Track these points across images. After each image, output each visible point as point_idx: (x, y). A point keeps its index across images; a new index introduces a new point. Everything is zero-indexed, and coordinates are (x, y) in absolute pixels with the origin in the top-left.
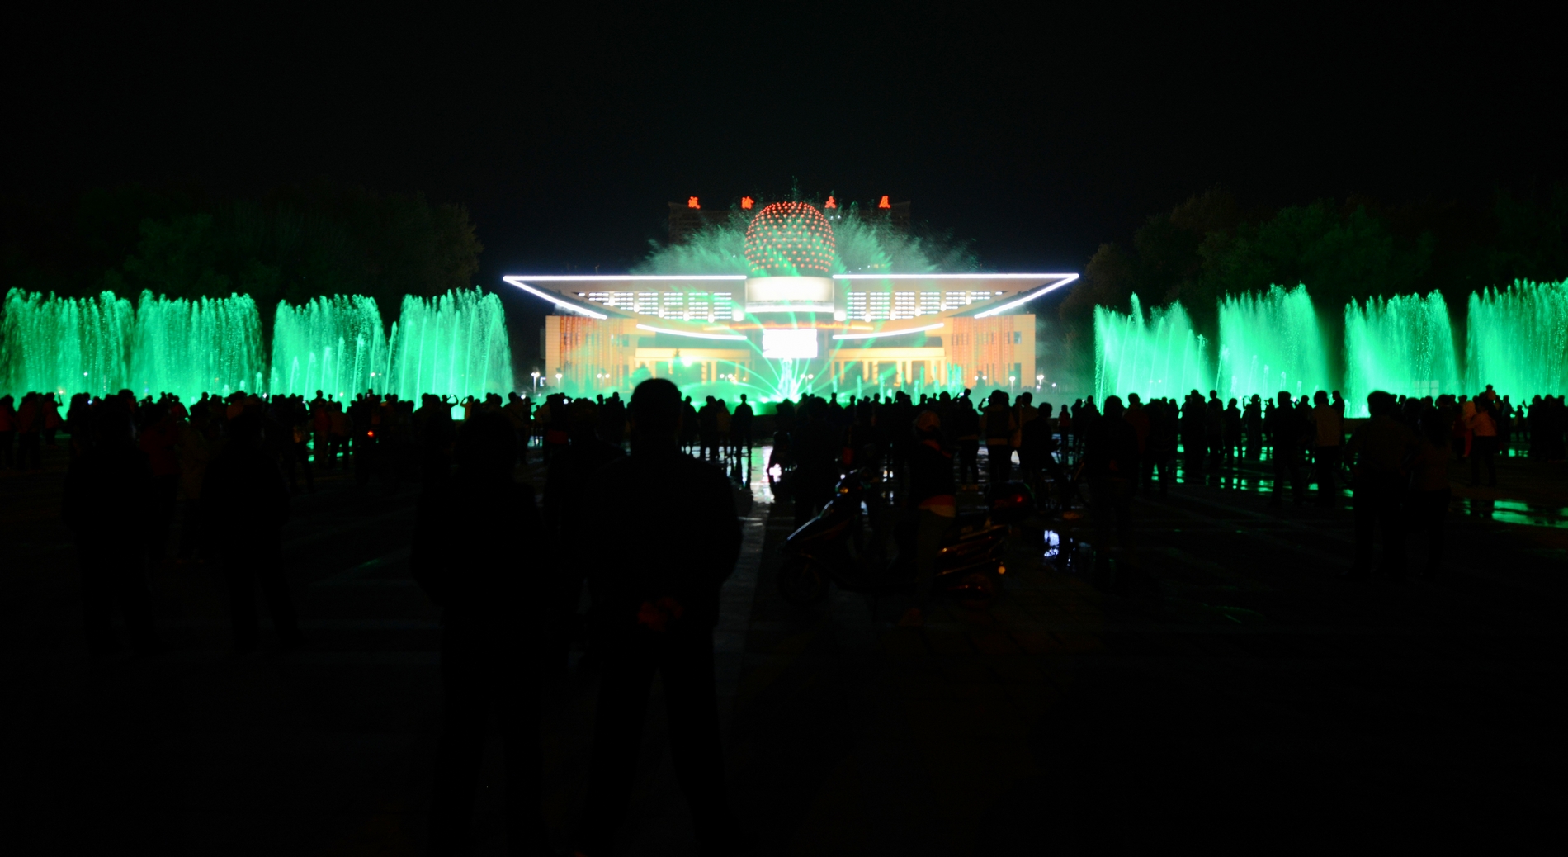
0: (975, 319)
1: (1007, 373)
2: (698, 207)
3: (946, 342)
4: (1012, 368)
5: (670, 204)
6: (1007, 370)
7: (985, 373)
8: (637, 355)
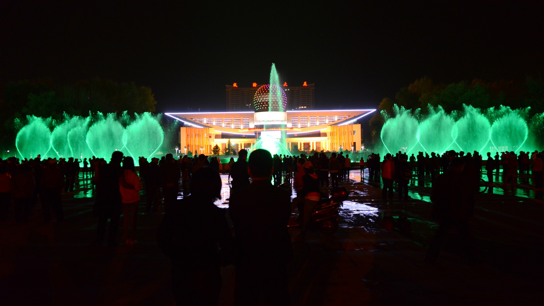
0: (339, 126)
1: (351, 146)
2: (237, 86)
3: (328, 135)
4: (353, 144)
5: (226, 86)
6: (351, 145)
7: (343, 146)
8: (214, 141)
